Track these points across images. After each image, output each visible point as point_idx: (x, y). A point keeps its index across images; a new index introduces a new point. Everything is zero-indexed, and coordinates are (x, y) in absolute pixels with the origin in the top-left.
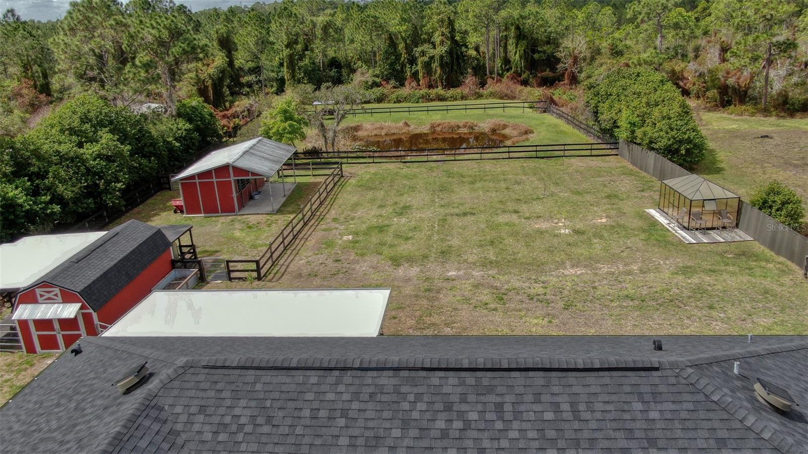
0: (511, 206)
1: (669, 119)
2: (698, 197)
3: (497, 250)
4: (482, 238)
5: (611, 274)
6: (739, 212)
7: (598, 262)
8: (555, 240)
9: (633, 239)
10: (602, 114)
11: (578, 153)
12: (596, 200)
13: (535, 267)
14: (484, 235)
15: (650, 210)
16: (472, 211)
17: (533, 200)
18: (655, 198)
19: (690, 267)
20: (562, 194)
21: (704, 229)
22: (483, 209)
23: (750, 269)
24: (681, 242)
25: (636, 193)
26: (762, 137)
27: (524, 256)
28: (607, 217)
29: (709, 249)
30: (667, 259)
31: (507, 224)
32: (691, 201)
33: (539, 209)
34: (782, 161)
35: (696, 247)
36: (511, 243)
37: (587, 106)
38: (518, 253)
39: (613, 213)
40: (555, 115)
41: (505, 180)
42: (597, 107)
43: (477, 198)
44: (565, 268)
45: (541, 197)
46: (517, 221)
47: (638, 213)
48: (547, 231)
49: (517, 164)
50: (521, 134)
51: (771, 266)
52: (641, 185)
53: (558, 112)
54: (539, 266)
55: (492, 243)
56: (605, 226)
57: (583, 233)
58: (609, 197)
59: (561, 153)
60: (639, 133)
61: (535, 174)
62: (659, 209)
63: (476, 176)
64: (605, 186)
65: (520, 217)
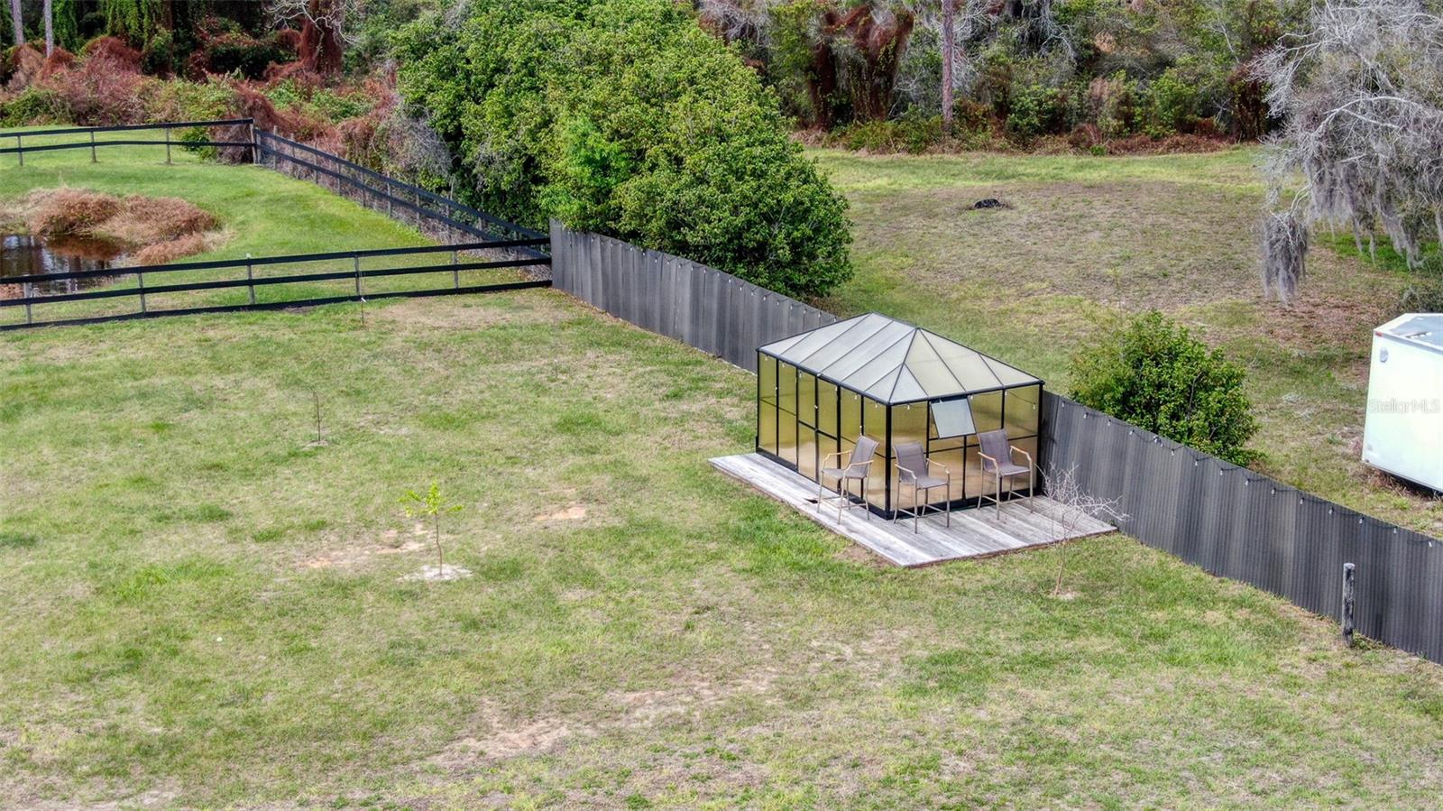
0: (187, 495)
1: (723, 138)
2: (909, 391)
3: (164, 690)
4: (85, 644)
5: (676, 729)
6: (1043, 437)
7: (609, 682)
8: (409, 615)
9: (710, 572)
10: (480, 140)
11: (407, 283)
12: (525, 441)
13: (350, 746)
14: (90, 630)
15: (729, 458)
16: (20, 529)
17: (275, 460)
18: (729, 416)
19: (959, 657)
20: (386, 430)
21: (942, 506)
22: (68, 517)
23: (1160, 637)
24: (881, 566)
25: (657, 405)
26: (979, 205)
27: (292, 704)
28: (586, 498)
29: (987, 581)
30: (860, 635)
31: (185, 569)
32: (889, 407)
33: (311, 496)
34: (1071, 270)
35: (939, 575)
36: (221, 652)
37: (418, 115)
38: (263, 689)
39: (602, 481)
40: (288, 166)
41: (143, 395)
42: (454, 114)
43: (35, 476)
44: (482, 731)
45: (309, 446)
46: (228, 553)
47: (690, 474)
48: (365, 581)
49: (186, 333)
50: (176, 232)
51: (1215, 616)
52: (663, 378)
53: (300, 155)
54: (366, 736)
55: (133, 660)
56: (591, 533)
57: (512, 571)
58: (567, 426)
59: (347, 286)
60: (628, 194)
61: (262, 365)
62: (759, 451)
63: (16, 388)
64: (540, 389)
65: (235, 535)
